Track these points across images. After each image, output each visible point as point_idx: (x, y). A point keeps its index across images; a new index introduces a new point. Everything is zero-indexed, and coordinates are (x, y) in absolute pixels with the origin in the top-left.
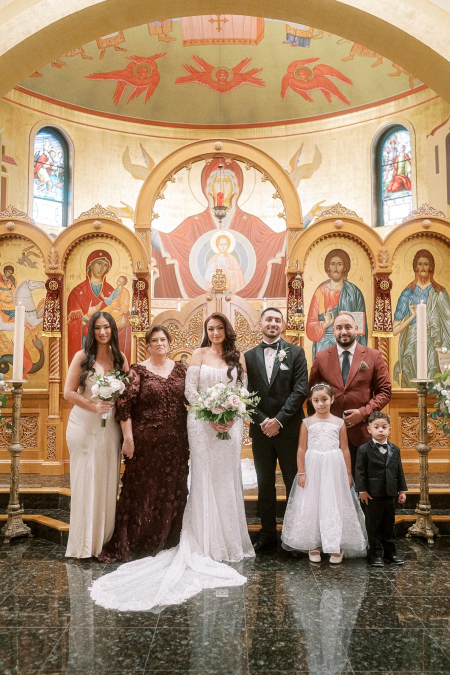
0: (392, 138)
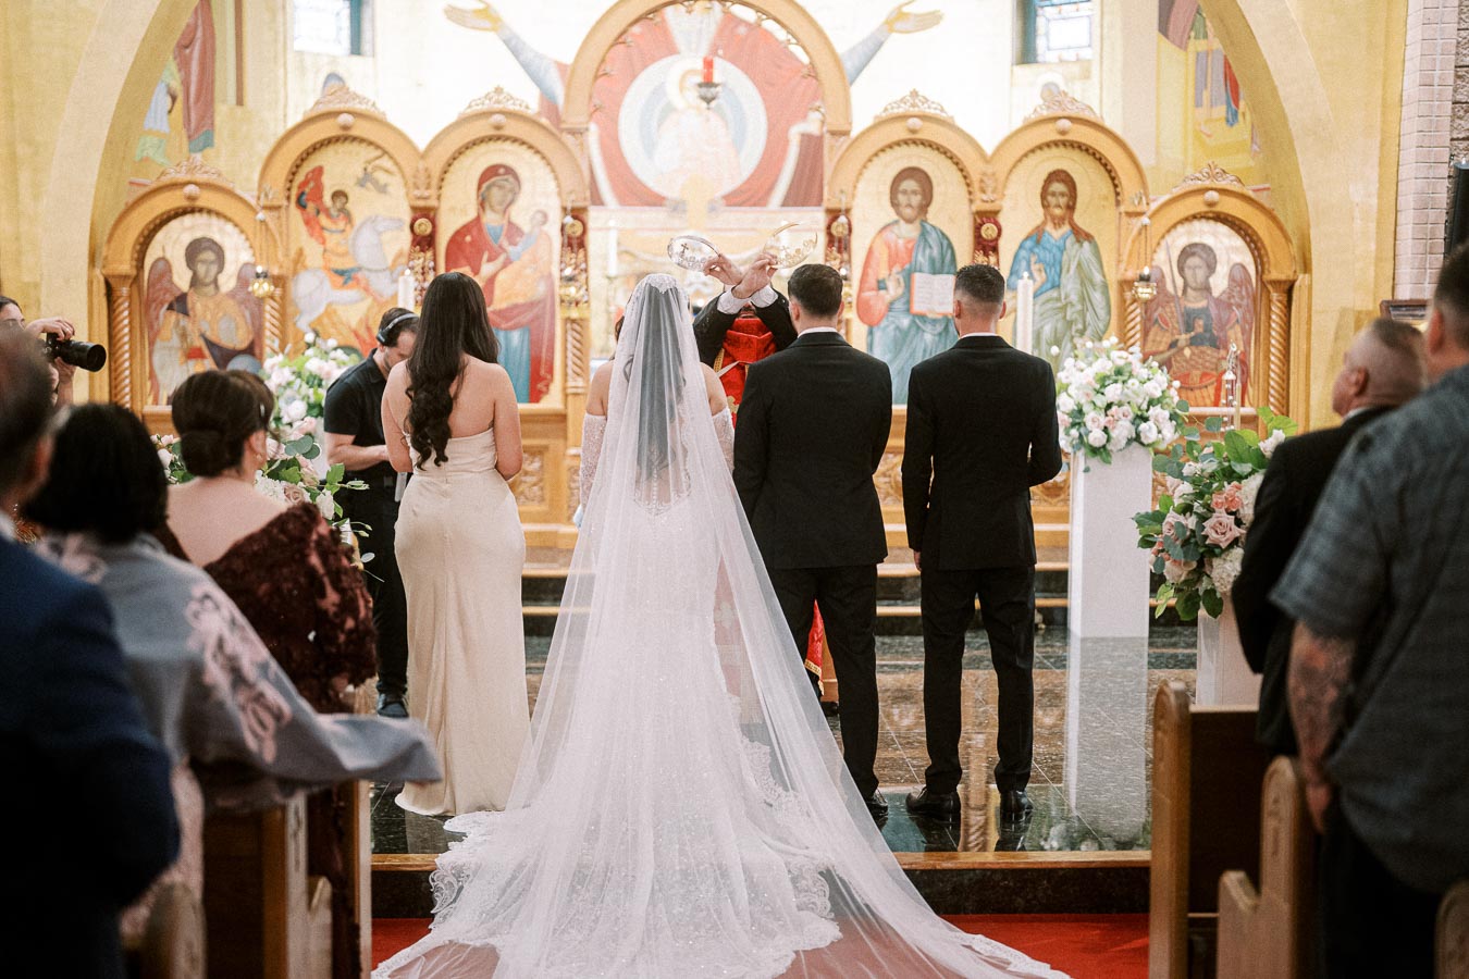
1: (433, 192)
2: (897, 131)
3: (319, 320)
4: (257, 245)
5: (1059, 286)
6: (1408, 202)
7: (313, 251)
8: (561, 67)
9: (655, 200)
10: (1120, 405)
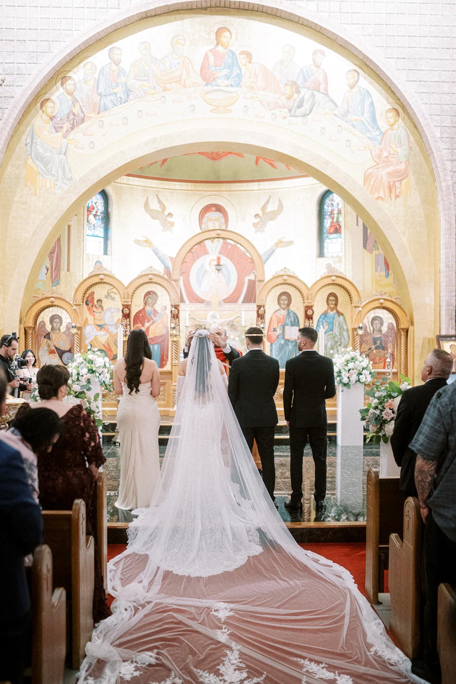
0: (331, 197)
1: (130, 300)
2: (280, 280)
3: (92, 341)
4: (72, 317)
5: (333, 330)
6: (443, 303)
7: (91, 319)
8: (171, 258)
9: (201, 301)
10: (353, 369)
